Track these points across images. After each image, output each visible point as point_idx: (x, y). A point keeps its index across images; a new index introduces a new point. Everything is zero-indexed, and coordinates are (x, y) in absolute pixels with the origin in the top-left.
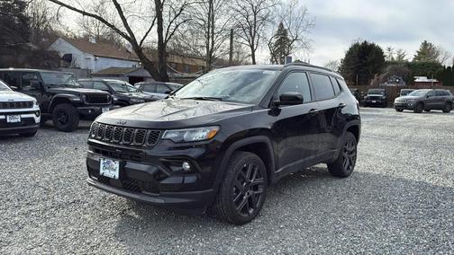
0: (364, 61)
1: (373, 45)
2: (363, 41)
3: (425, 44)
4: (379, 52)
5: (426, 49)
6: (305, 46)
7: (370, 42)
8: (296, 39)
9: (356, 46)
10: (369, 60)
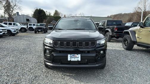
0: (40, 15)
1: (42, 10)
2: (39, 8)
3: (56, 11)
4: (44, 12)
5: (56, 13)
6: (19, 8)
7: (41, 9)
8: (15, 6)
9: (37, 10)
10: (42, 15)
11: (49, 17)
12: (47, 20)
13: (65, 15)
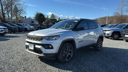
11: (47, 20)
12: (45, 22)
13: (59, 18)
